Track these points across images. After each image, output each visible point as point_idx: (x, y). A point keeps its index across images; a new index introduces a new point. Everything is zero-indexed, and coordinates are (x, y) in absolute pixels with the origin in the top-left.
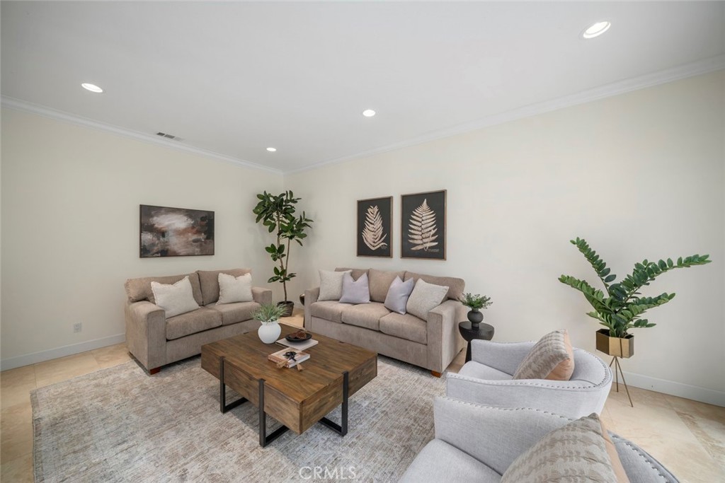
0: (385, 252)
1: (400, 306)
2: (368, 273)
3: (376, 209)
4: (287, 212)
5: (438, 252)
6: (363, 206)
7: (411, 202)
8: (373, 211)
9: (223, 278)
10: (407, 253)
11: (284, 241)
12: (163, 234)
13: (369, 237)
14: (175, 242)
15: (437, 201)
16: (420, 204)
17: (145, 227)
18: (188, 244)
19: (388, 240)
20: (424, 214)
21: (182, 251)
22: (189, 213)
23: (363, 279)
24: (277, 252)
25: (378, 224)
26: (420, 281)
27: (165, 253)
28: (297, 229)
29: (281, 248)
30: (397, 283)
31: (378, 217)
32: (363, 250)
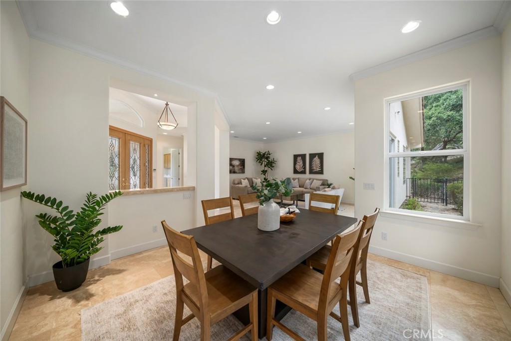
0: (304, 172)
1: (309, 187)
2: (298, 179)
3: (300, 158)
4: (267, 158)
5: (321, 172)
6: (296, 157)
7: (312, 156)
8: (299, 159)
9: (254, 180)
10: (311, 172)
11: (266, 169)
12: (233, 166)
13: (298, 167)
14: (236, 169)
15: (321, 156)
16: (316, 157)
17: (231, 165)
18: (239, 170)
19: (305, 168)
20: (317, 160)
21: (238, 172)
22: (240, 160)
23: (297, 180)
24: (264, 172)
25: (301, 163)
26: (315, 180)
27: (234, 172)
28: (271, 164)
29: (266, 171)
30: (308, 181)
31: (301, 161)
32: (296, 172)
